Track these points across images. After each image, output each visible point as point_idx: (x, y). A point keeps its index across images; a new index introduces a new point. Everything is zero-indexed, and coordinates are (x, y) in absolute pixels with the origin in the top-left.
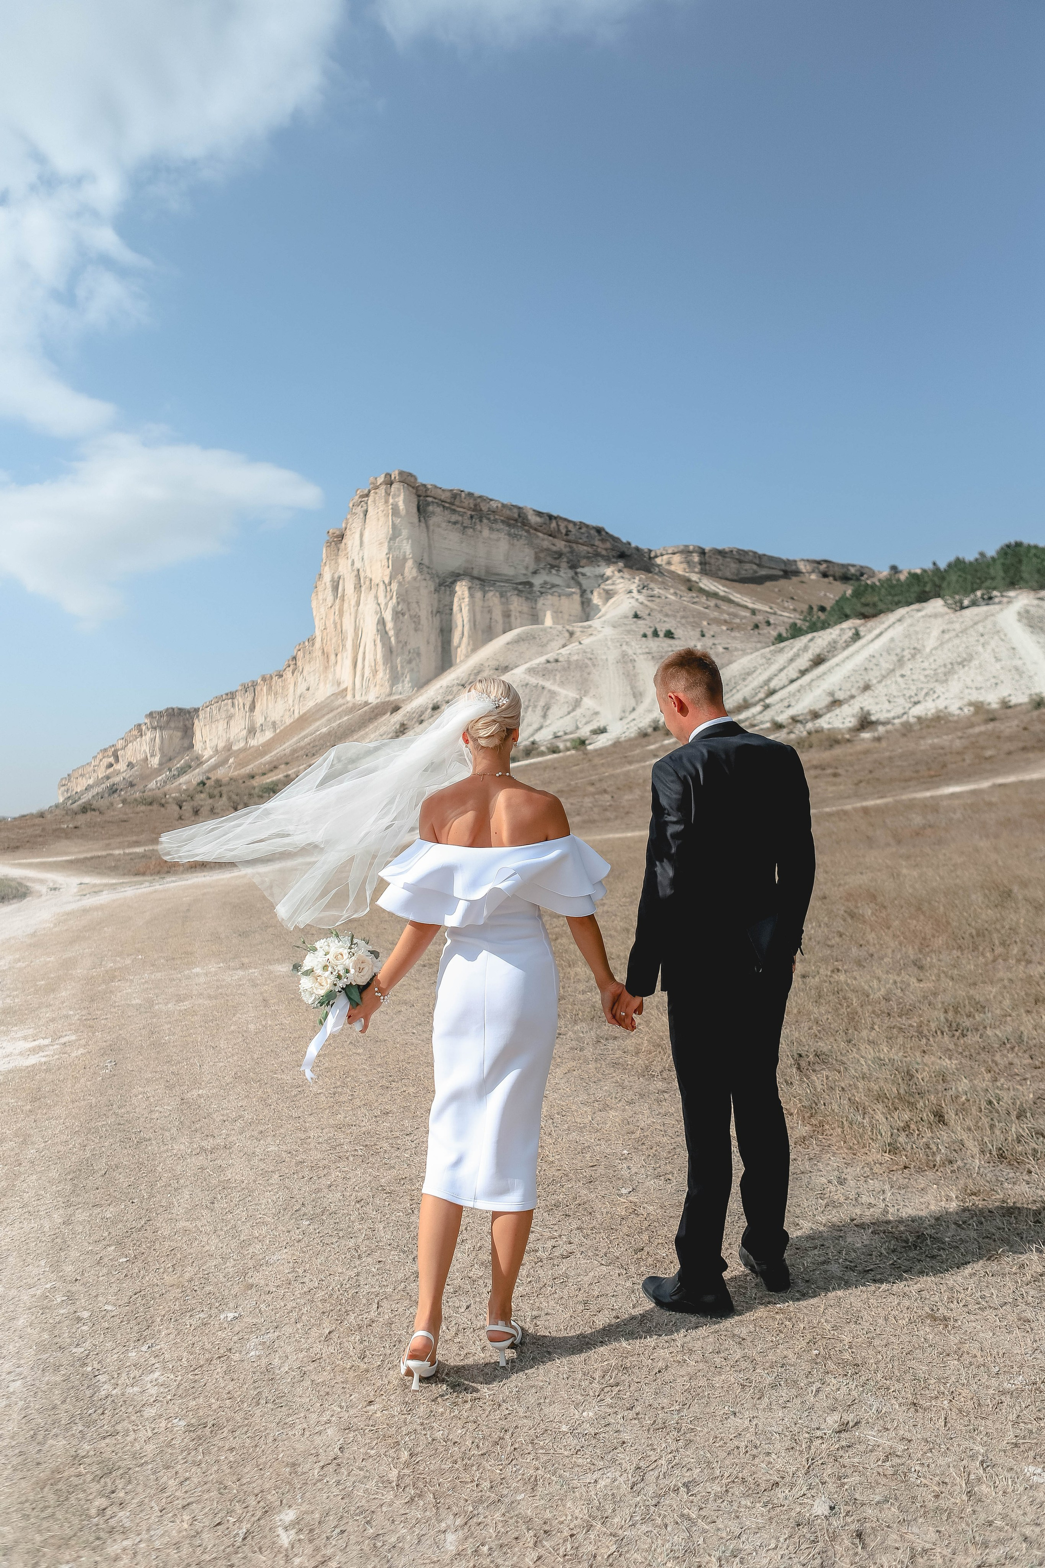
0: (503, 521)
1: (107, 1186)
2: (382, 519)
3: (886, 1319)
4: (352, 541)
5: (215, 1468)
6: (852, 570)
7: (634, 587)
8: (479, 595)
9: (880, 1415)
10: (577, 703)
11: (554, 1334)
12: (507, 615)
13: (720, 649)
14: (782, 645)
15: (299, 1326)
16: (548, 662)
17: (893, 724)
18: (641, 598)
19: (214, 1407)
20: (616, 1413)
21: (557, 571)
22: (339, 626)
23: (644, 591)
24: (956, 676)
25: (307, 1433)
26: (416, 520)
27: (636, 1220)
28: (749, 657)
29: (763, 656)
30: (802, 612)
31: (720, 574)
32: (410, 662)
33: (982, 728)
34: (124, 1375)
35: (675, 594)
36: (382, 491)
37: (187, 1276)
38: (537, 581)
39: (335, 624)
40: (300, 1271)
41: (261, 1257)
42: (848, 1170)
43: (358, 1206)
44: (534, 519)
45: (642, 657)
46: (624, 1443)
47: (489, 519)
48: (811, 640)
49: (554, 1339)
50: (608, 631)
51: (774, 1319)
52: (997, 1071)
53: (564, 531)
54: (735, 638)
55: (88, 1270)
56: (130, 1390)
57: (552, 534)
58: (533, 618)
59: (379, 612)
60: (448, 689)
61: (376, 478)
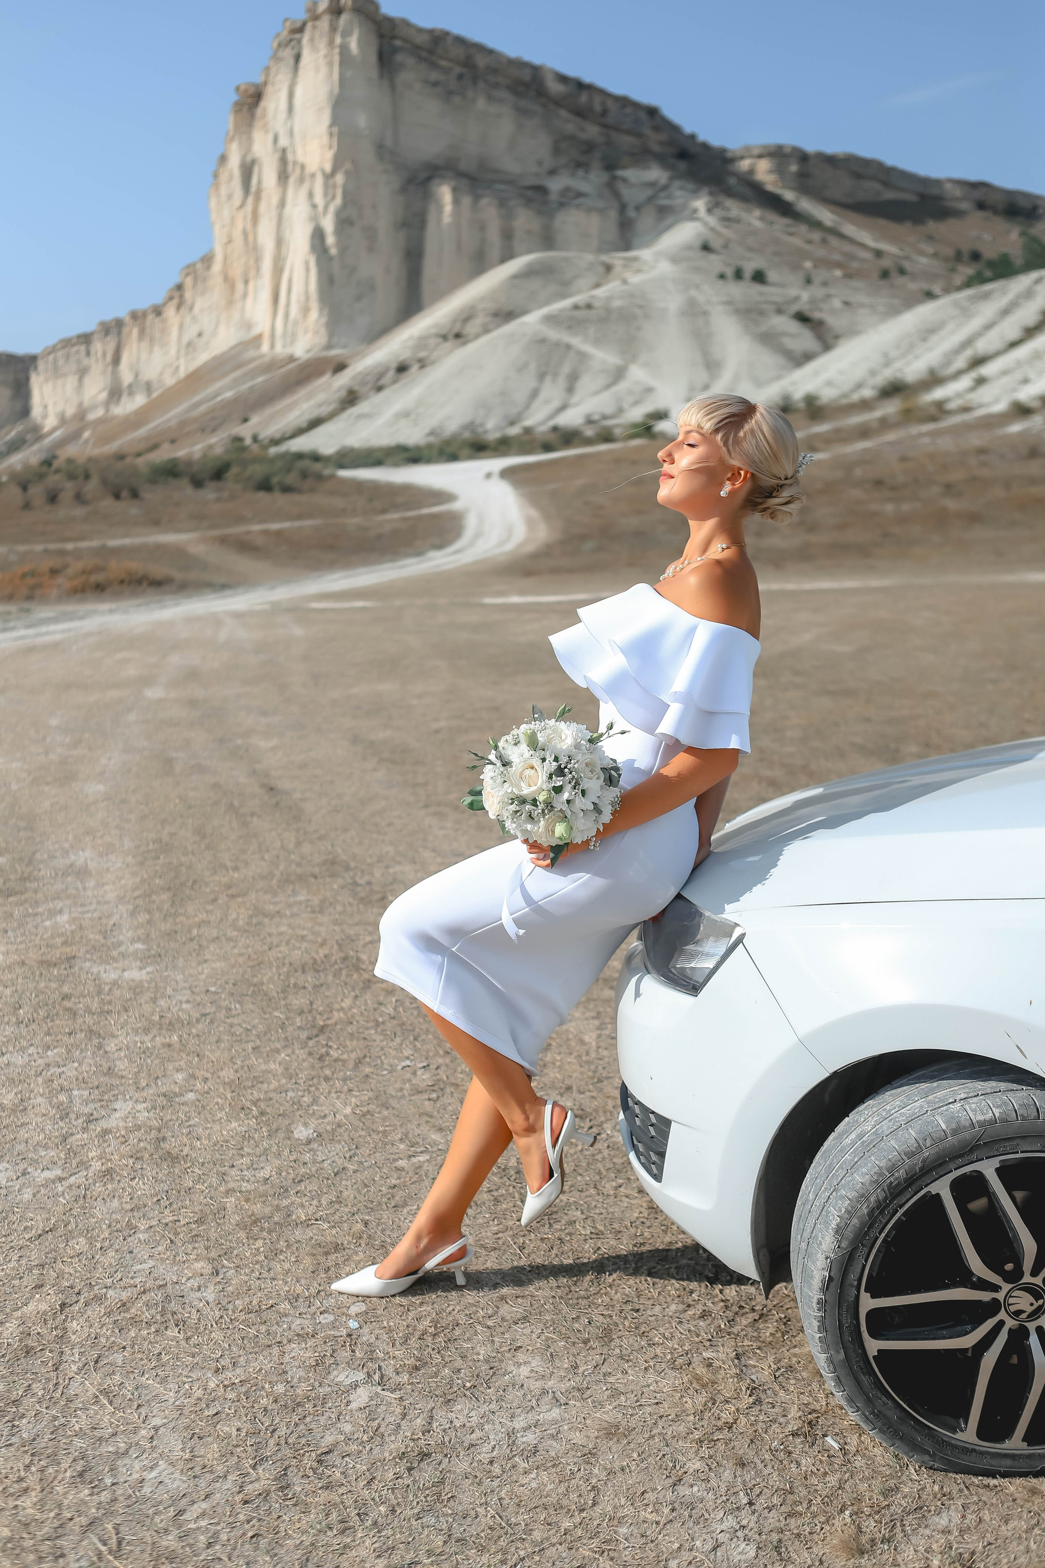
0: (507, 87)
2: (324, 70)
4: (274, 103)
7: (702, 206)
8: (467, 201)
10: (619, 374)
12: (508, 235)
13: (837, 303)
14: (985, 287)
16: (577, 307)
18: (712, 221)
21: (587, 172)
22: (251, 238)
23: (717, 213)
30: (945, 260)
31: (827, 195)
32: (359, 298)
35: (761, 219)
36: (324, 23)
38: (555, 185)
39: (245, 234)
44: (555, 88)
45: (719, 308)
47: (486, 82)
48: (1036, 282)
50: (665, 267)
53: (598, 108)
54: (856, 289)
57: (581, 113)
58: (548, 241)
59: (314, 218)
60: (422, 342)
61: (315, 4)
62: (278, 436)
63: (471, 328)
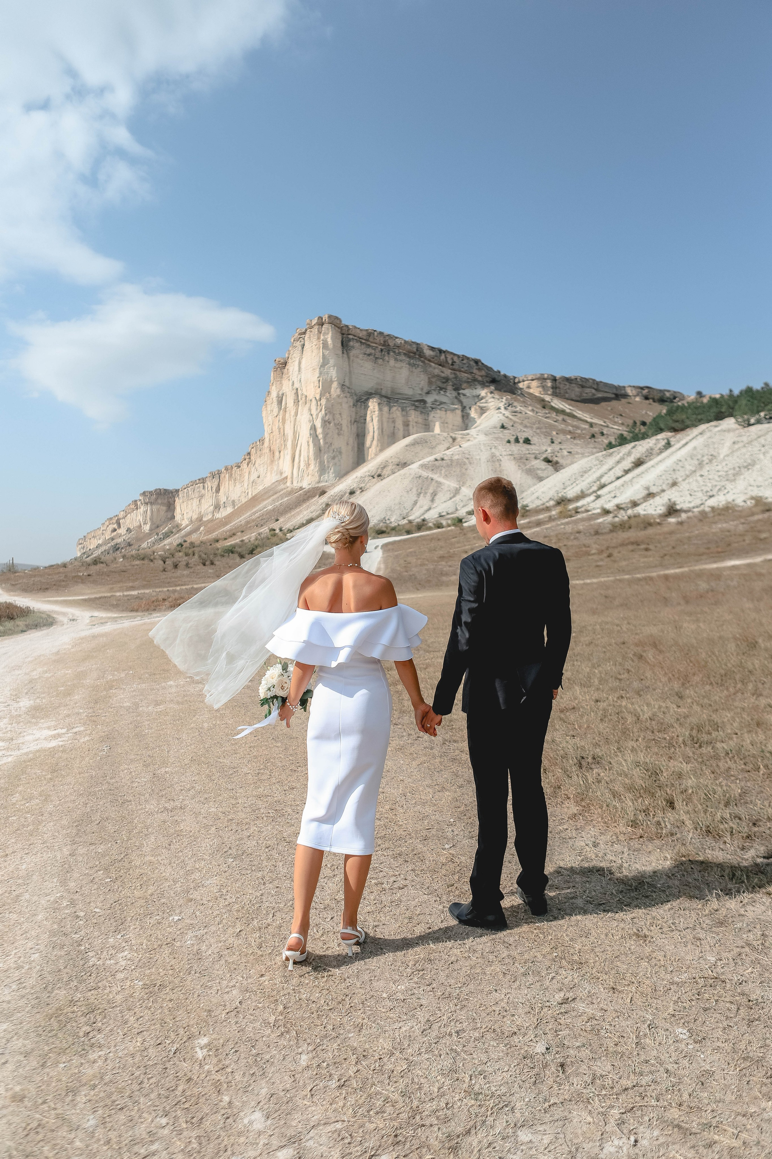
0: (405, 354)
1: (100, 831)
2: (315, 351)
3: (606, 935)
4: (292, 367)
5: (160, 1011)
6: (668, 394)
7: (502, 405)
8: (386, 409)
9: (590, 995)
10: (457, 491)
11: (386, 937)
12: (406, 424)
13: (566, 452)
14: (612, 450)
15: (220, 926)
16: (436, 460)
17: (693, 512)
18: (507, 413)
19: (161, 974)
20: (419, 987)
21: (445, 392)
22: (282, 431)
23: (509, 408)
24: (742, 477)
25: (220, 993)
26: (340, 352)
27: (452, 866)
28: (586, 460)
29: (597, 459)
30: (628, 426)
31: (567, 395)
32: (334, 458)
33: (760, 517)
34: (105, 953)
35: (533, 410)
36: (315, 330)
37: (150, 892)
38: (429, 399)
39: (279, 429)
40: (224, 891)
41: (199, 881)
42: (602, 837)
43: (267, 850)
44: (428, 353)
45: (506, 457)
46: (422, 1005)
47: (394, 352)
48: (634, 447)
49: (386, 940)
50: (482, 438)
51: (532, 932)
52: (719, 773)
53: (450, 362)
54: (576, 445)
55: (85, 885)
56: (108, 962)
57: (441, 364)
58: (426, 427)
59: (312, 421)
60: (362, 479)
61: (311, 321)
62: (291, 528)
63: (385, 472)
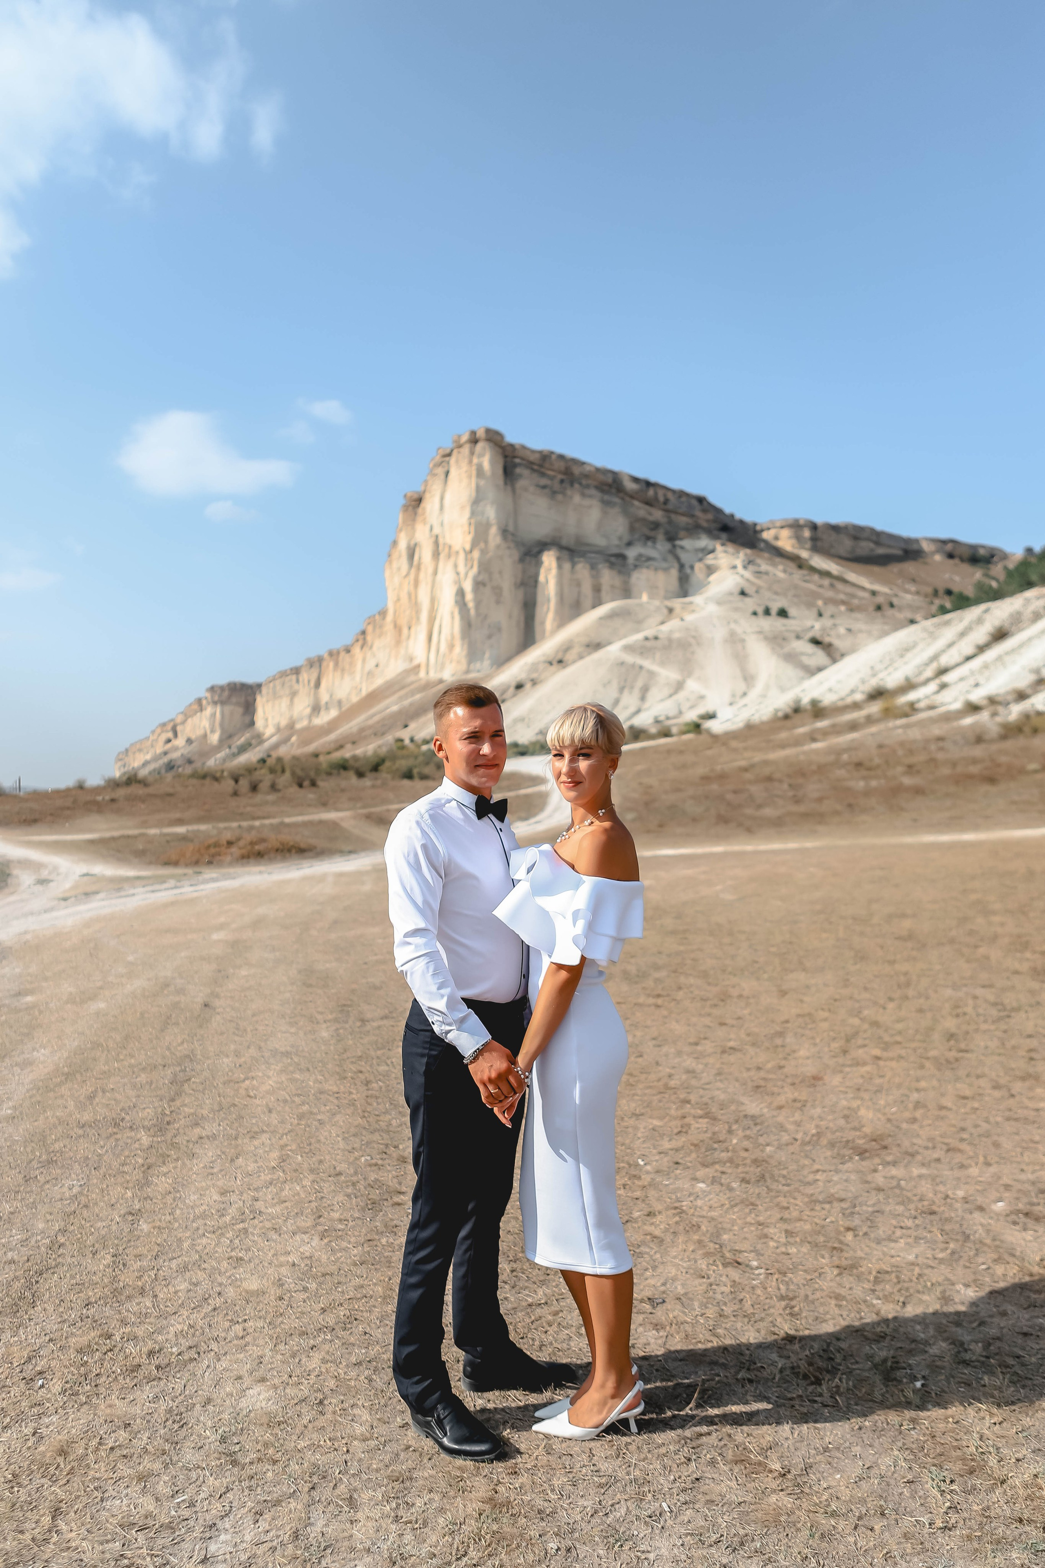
0: (597, 487)
2: (465, 481)
4: (431, 505)
6: (982, 552)
7: (739, 563)
8: (567, 566)
10: (679, 686)
12: (597, 589)
13: (842, 630)
14: (948, 616)
16: (647, 639)
18: (747, 574)
21: (654, 543)
22: (413, 597)
23: (751, 567)
26: (501, 481)
29: (925, 630)
30: (926, 595)
31: (833, 551)
32: (490, 637)
35: (785, 571)
36: (466, 450)
38: (632, 553)
39: (409, 595)
44: (630, 486)
45: (752, 637)
47: (580, 484)
48: (987, 611)
50: (712, 608)
53: (661, 499)
54: (857, 619)
57: (648, 503)
58: (627, 592)
59: (458, 582)
60: (534, 667)
61: (459, 436)
63: (569, 657)
